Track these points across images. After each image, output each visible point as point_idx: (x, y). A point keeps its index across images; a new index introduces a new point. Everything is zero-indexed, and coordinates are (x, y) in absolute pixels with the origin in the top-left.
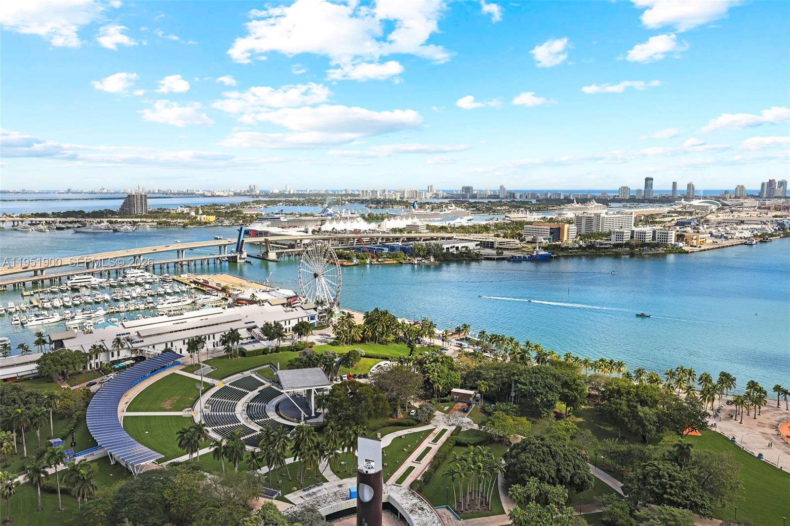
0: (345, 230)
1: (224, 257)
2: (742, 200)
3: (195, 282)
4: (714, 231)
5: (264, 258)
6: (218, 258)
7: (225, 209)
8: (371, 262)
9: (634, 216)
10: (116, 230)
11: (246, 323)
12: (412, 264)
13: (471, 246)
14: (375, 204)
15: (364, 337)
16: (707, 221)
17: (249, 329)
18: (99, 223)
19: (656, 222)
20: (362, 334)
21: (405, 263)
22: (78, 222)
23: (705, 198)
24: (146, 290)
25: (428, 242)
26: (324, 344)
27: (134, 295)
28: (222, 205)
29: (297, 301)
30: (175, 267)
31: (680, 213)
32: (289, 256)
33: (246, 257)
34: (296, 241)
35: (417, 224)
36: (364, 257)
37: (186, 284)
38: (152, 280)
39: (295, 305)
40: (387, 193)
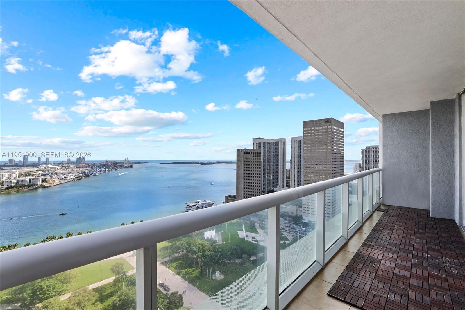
2: (70, 165)
4: (59, 177)
9: (18, 173)
16: (56, 173)
19: (31, 175)
23: (54, 164)
31: (43, 170)
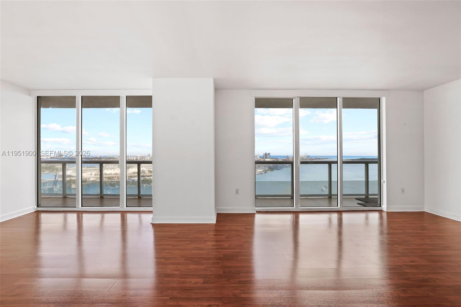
0: (111, 173)
25: (149, 177)
34: (86, 179)
35: (144, 170)
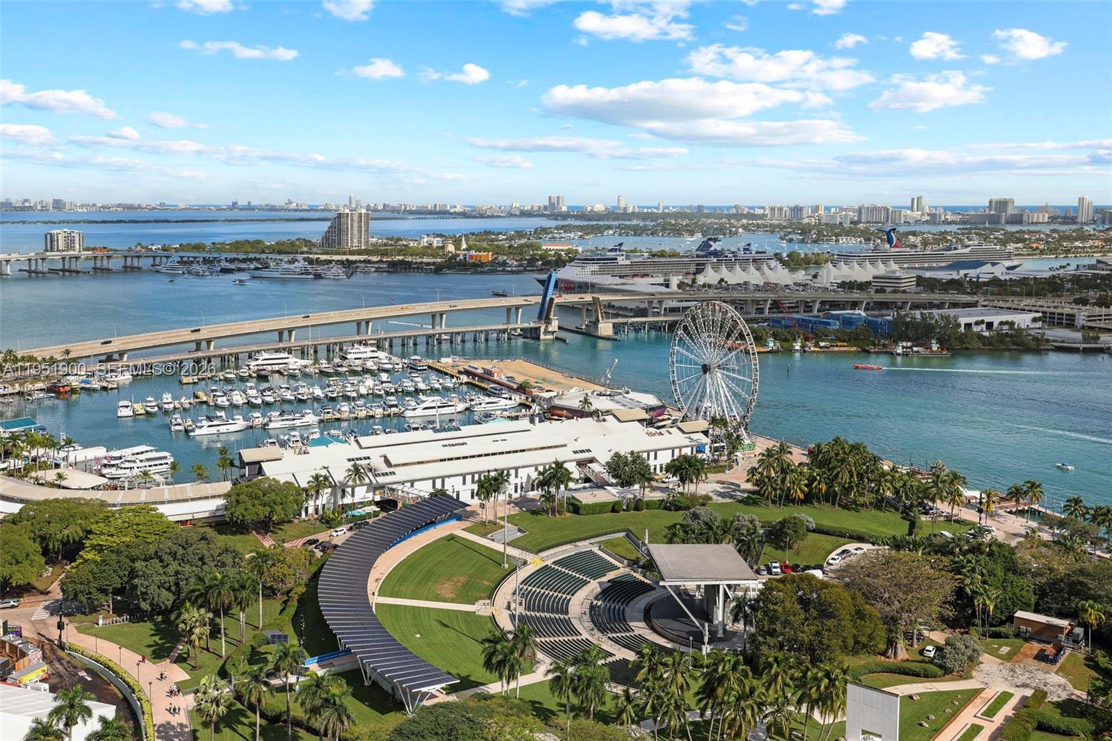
0: (746, 284)
1: (515, 329)
3: (467, 373)
5: (590, 334)
6: (504, 331)
7: (506, 239)
8: (803, 347)
10: (319, 275)
11: (575, 452)
12: (892, 354)
13: (1023, 320)
14: (801, 234)
15: (811, 490)
17: (581, 464)
18: (292, 262)
20: (806, 485)
21: (875, 353)
22: (255, 259)
24: (382, 382)
25: (924, 311)
26: (728, 500)
27: (363, 391)
28: (501, 233)
29: (666, 417)
30: (427, 343)
32: (637, 330)
33: (556, 329)
34: (650, 302)
35: (897, 275)
36: (788, 337)
37: (452, 376)
38: (390, 366)
39: (662, 423)
40: (822, 212)
